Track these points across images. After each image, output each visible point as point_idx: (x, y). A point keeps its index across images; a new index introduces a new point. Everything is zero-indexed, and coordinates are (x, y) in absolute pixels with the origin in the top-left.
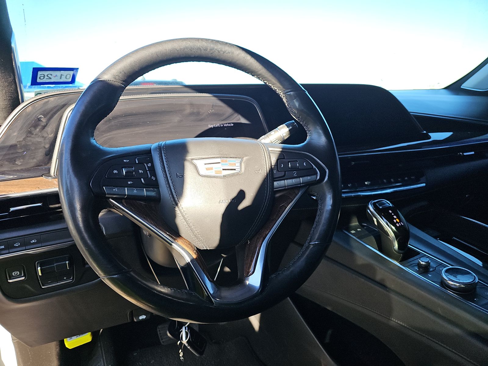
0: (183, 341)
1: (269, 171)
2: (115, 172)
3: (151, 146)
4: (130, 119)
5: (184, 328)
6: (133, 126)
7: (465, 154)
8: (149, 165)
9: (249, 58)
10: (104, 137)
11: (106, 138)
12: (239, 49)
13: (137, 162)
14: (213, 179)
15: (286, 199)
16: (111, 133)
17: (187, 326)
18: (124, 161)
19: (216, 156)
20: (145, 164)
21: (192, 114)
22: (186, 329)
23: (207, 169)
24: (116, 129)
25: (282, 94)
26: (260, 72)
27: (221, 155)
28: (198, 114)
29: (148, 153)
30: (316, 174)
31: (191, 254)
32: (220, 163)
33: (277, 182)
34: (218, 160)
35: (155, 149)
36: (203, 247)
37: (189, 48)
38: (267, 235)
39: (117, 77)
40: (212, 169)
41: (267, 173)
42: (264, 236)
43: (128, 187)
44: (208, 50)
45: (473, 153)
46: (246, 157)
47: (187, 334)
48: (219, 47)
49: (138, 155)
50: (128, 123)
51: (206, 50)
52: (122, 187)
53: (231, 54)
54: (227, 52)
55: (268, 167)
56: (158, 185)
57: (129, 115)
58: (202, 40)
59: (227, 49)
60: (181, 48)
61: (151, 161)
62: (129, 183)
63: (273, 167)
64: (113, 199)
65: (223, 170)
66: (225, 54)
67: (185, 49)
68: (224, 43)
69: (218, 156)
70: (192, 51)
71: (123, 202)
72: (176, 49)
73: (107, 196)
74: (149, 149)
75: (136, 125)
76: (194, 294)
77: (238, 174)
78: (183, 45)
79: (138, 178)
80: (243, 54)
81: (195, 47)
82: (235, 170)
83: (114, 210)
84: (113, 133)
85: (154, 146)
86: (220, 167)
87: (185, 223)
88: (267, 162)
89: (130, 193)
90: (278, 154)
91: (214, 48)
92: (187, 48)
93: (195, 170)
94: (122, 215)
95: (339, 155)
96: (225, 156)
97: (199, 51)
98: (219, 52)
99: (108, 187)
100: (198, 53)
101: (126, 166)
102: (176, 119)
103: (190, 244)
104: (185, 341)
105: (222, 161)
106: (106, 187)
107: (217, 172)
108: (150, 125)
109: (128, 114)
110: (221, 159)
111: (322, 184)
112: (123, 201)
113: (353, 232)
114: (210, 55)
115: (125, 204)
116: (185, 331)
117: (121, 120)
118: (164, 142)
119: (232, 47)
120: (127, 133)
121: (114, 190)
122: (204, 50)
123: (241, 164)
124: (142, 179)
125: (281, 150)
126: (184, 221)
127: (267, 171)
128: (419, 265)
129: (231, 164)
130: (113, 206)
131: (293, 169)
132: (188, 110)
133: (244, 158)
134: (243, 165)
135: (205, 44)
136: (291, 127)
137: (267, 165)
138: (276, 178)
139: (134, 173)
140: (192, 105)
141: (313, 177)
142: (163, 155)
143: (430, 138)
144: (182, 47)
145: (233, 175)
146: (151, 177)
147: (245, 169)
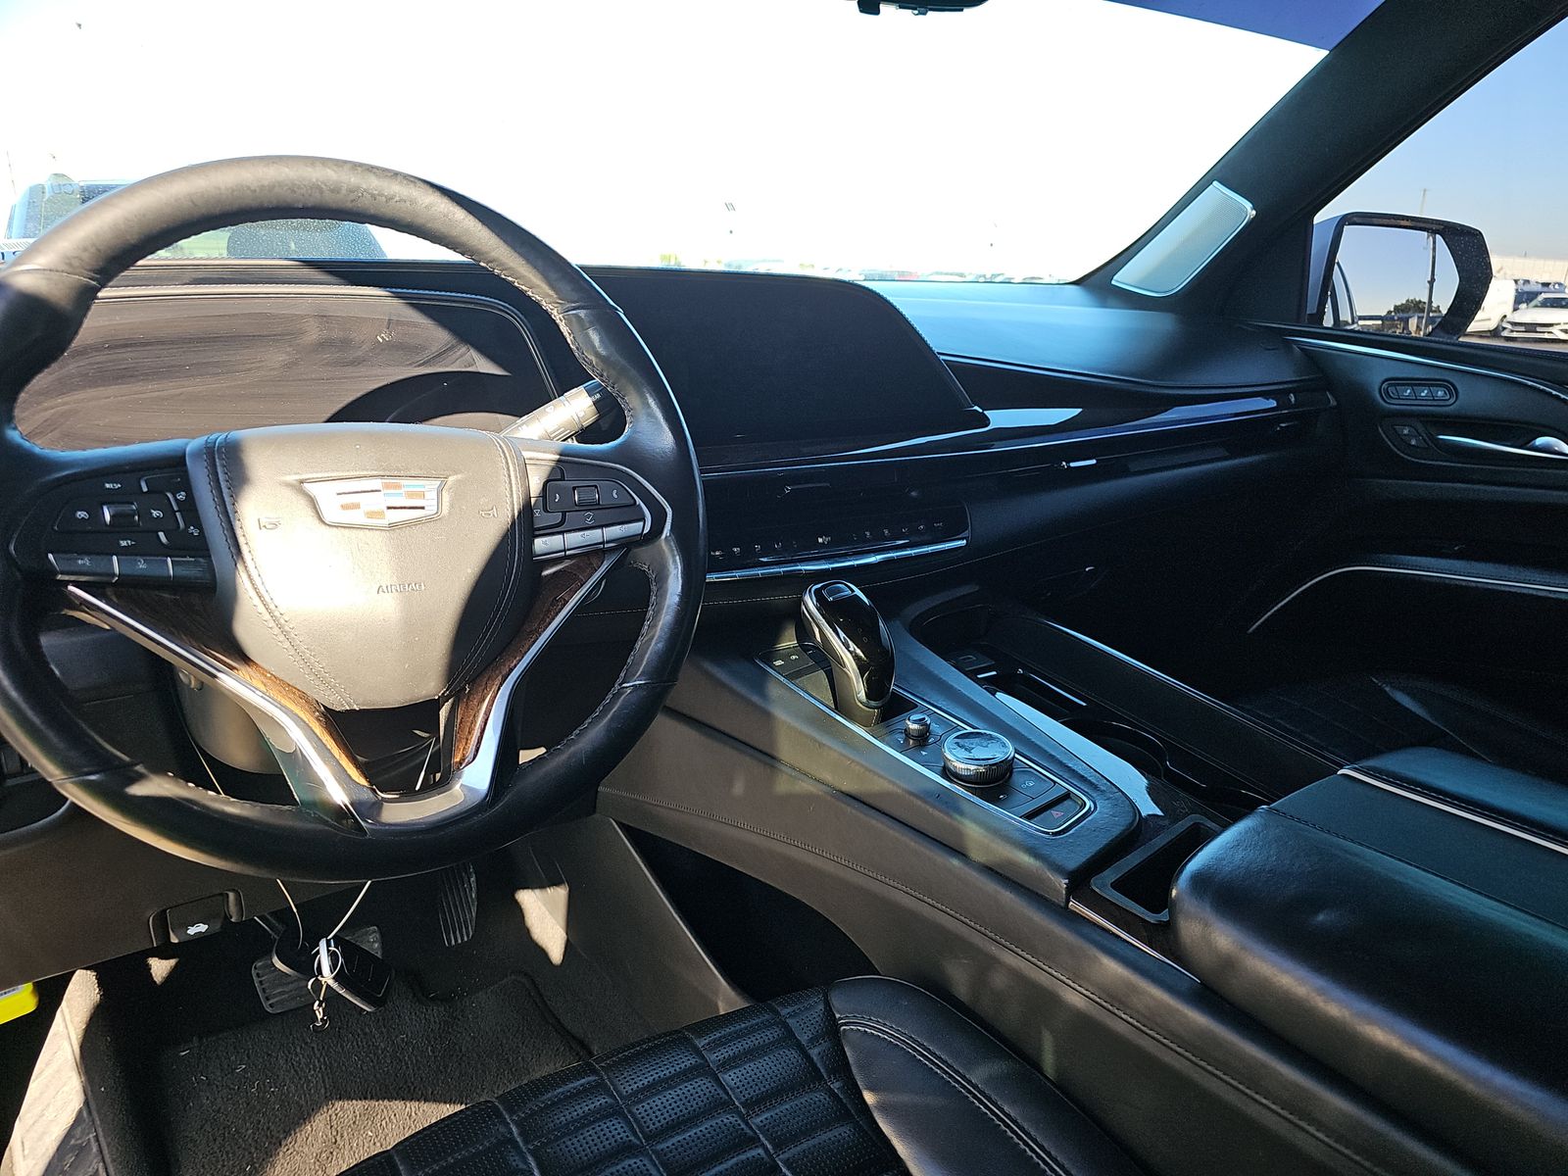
0: (322, 977)
1: (520, 513)
2: (81, 514)
3: (187, 444)
4: (128, 356)
5: (323, 943)
6: (137, 376)
7: (1072, 465)
8: (181, 496)
9: (459, 214)
10: (46, 410)
11: (52, 411)
12: (430, 190)
13: (145, 489)
14: (361, 533)
15: (568, 580)
16: (66, 399)
17: (333, 938)
18: (107, 486)
19: (371, 473)
20: (169, 495)
21: (323, 345)
22: (328, 945)
23: (345, 507)
24: (84, 387)
25: (556, 314)
26: (494, 254)
27: (384, 470)
28: (345, 344)
29: (176, 463)
30: (643, 519)
31: (306, 720)
32: (380, 491)
33: (544, 539)
34: (376, 484)
35: (197, 454)
36: (340, 703)
37: (287, 185)
38: (511, 670)
39: (76, 263)
40: (356, 506)
41: (513, 516)
42: (504, 672)
43: (122, 555)
44: (344, 192)
45: (1094, 462)
46: (455, 477)
47: (333, 956)
48: (373, 183)
49: (148, 469)
50: (124, 367)
51: (336, 190)
52: (102, 554)
53: (408, 203)
54: (397, 199)
55: (515, 500)
56: (208, 550)
57: (126, 346)
58: (323, 164)
59: (396, 189)
60: (263, 186)
61: (186, 485)
62: (123, 543)
63: (533, 501)
64: (77, 584)
65: (389, 508)
66: (391, 203)
67: (274, 186)
68: (389, 174)
69: (375, 473)
70: (295, 192)
71: (109, 593)
72: (249, 188)
73: (59, 577)
74: (180, 454)
75: (147, 374)
76: (315, 814)
77: (430, 520)
78: (270, 175)
79: (148, 532)
80: (443, 206)
81: (306, 183)
82: (423, 508)
83: (83, 614)
84: (76, 397)
85: (194, 444)
86: (378, 502)
87: (287, 645)
88: (514, 489)
89: (128, 571)
90: (549, 469)
91: (359, 188)
92: (280, 184)
93: (309, 512)
94: (107, 627)
95: (702, 472)
96: (396, 473)
97: (317, 195)
98: (374, 197)
99: (61, 555)
100: (314, 199)
101: (110, 499)
102: (276, 358)
103: (303, 696)
104: (327, 977)
105: (387, 486)
106: (56, 555)
107: (371, 515)
108: (192, 376)
109: (121, 342)
110: (384, 481)
111: (657, 543)
112: (109, 591)
113: (779, 663)
114: (349, 205)
115: (115, 600)
116: (328, 951)
117: (99, 359)
118: (224, 436)
119: (412, 185)
120: (120, 398)
121: (80, 562)
122: (332, 191)
123: (440, 492)
124: (161, 534)
125: (558, 457)
126: (282, 638)
127: (513, 510)
128: (907, 732)
129: (411, 495)
130: (81, 604)
131: (585, 506)
132: (313, 334)
133: (451, 479)
134: (446, 497)
135: (330, 175)
136: (598, 396)
137: (515, 496)
138: (539, 529)
139: (137, 517)
140: (323, 318)
141: (635, 528)
142: (219, 470)
143: (985, 421)
144: (266, 183)
145: (417, 522)
146: (187, 527)
147: (452, 506)
